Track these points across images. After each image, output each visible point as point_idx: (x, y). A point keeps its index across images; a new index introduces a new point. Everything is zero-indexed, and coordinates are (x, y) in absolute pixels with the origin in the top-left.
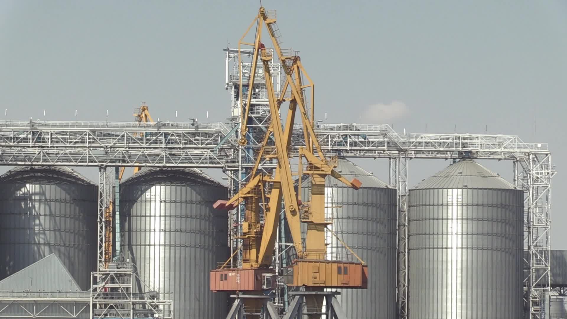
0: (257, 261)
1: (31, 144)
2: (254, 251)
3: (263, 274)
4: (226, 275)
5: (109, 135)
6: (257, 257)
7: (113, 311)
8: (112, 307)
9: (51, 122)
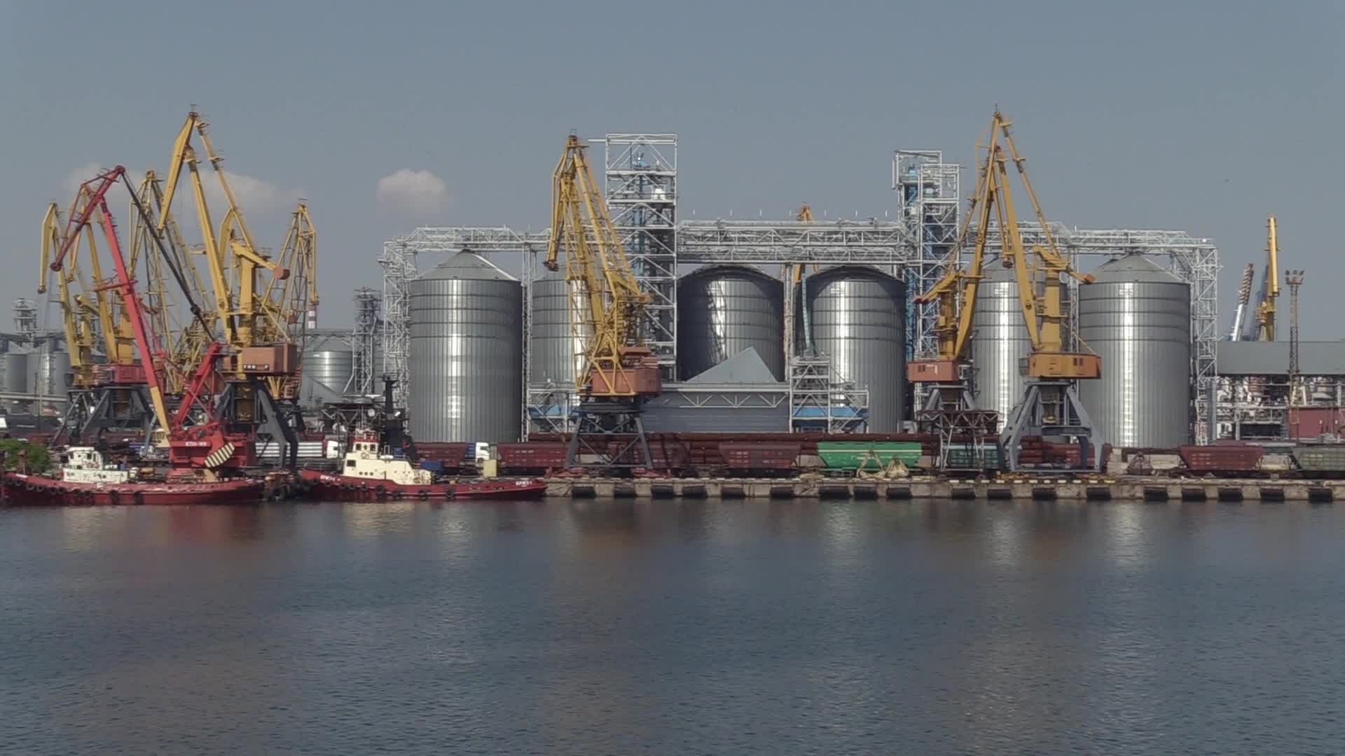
0: (954, 353)
1: (718, 243)
2: (950, 344)
3: (960, 366)
4: (924, 367)
5: (792, 234)
6: (954, 349)
7: (811, 401)
8: (810, 397)
9: (737, 222)
